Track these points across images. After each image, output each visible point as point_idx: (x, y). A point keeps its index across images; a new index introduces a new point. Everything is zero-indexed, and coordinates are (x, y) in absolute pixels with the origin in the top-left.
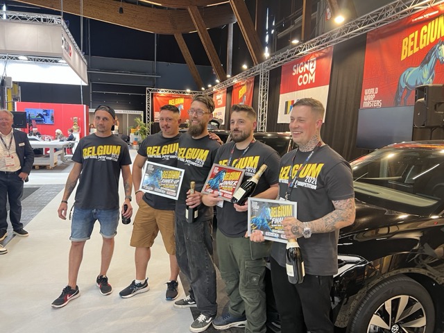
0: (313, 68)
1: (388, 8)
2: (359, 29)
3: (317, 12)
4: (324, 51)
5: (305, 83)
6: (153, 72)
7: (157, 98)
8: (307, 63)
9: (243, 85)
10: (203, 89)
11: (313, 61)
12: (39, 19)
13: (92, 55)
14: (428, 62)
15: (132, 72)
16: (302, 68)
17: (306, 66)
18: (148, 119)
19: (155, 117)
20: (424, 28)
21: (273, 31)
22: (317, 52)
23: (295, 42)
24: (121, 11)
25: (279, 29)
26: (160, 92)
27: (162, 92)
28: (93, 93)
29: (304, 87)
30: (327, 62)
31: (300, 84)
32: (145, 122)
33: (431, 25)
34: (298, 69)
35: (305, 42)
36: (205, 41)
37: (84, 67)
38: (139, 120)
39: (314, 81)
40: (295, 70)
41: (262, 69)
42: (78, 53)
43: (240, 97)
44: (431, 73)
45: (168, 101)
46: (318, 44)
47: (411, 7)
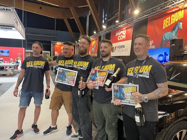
0: (124, 33)
1: (157, 7)
2: (145, 16)
3: (124, 11)
4: (129, 26)
5: (121, 39)
6: (54, 35)
7: (56, 46)
8: (122, 31)
9: (94, 40)
10: (76, 42)
11: (125, 30)
12: (4, 9)
13: (27, 27)
14: (175, 30)
15: (45, 34)
16: (120, 33)
17: (122, 32)
18: (52, 55)
19: (55, 54)
20: (173, 16)
21: (106, 19)
22: (126, 26)
23: (117, 21)
24: (41, 8)
25: (108, 18)
26: (57, 43)
27: (58, 43)
28: (27, 44)
29: (121, 41)
30: (131, 31)
31: (119, 40)
32: (50, 56)
33: (176, 14)
34: (118, 33)
35: (121, 22)
36: (77, 22)
37: (24, 31)
38: (48, 55)
39: (125, 38)
40: (117, 34)
41: (102, 34)
42: (21, 25)
43: (93, 45)
44: (176, 34)
45: (61, 47)
46: (127, 23)
47: (167, 7)
